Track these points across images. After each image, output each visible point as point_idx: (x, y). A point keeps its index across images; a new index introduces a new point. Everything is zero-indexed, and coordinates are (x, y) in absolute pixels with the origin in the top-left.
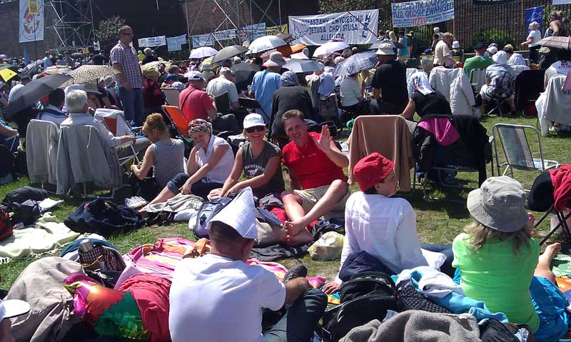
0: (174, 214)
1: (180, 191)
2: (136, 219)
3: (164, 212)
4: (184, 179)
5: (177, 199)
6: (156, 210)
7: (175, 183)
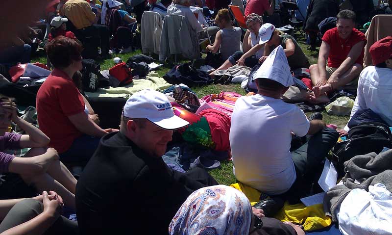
0: (232, 77)
1: (237, 63)
2: (207, 79)
3: (225, 75)
4: (240, 55)
5: (234, 68)
6: (220, 74)
7: (234, 57)
